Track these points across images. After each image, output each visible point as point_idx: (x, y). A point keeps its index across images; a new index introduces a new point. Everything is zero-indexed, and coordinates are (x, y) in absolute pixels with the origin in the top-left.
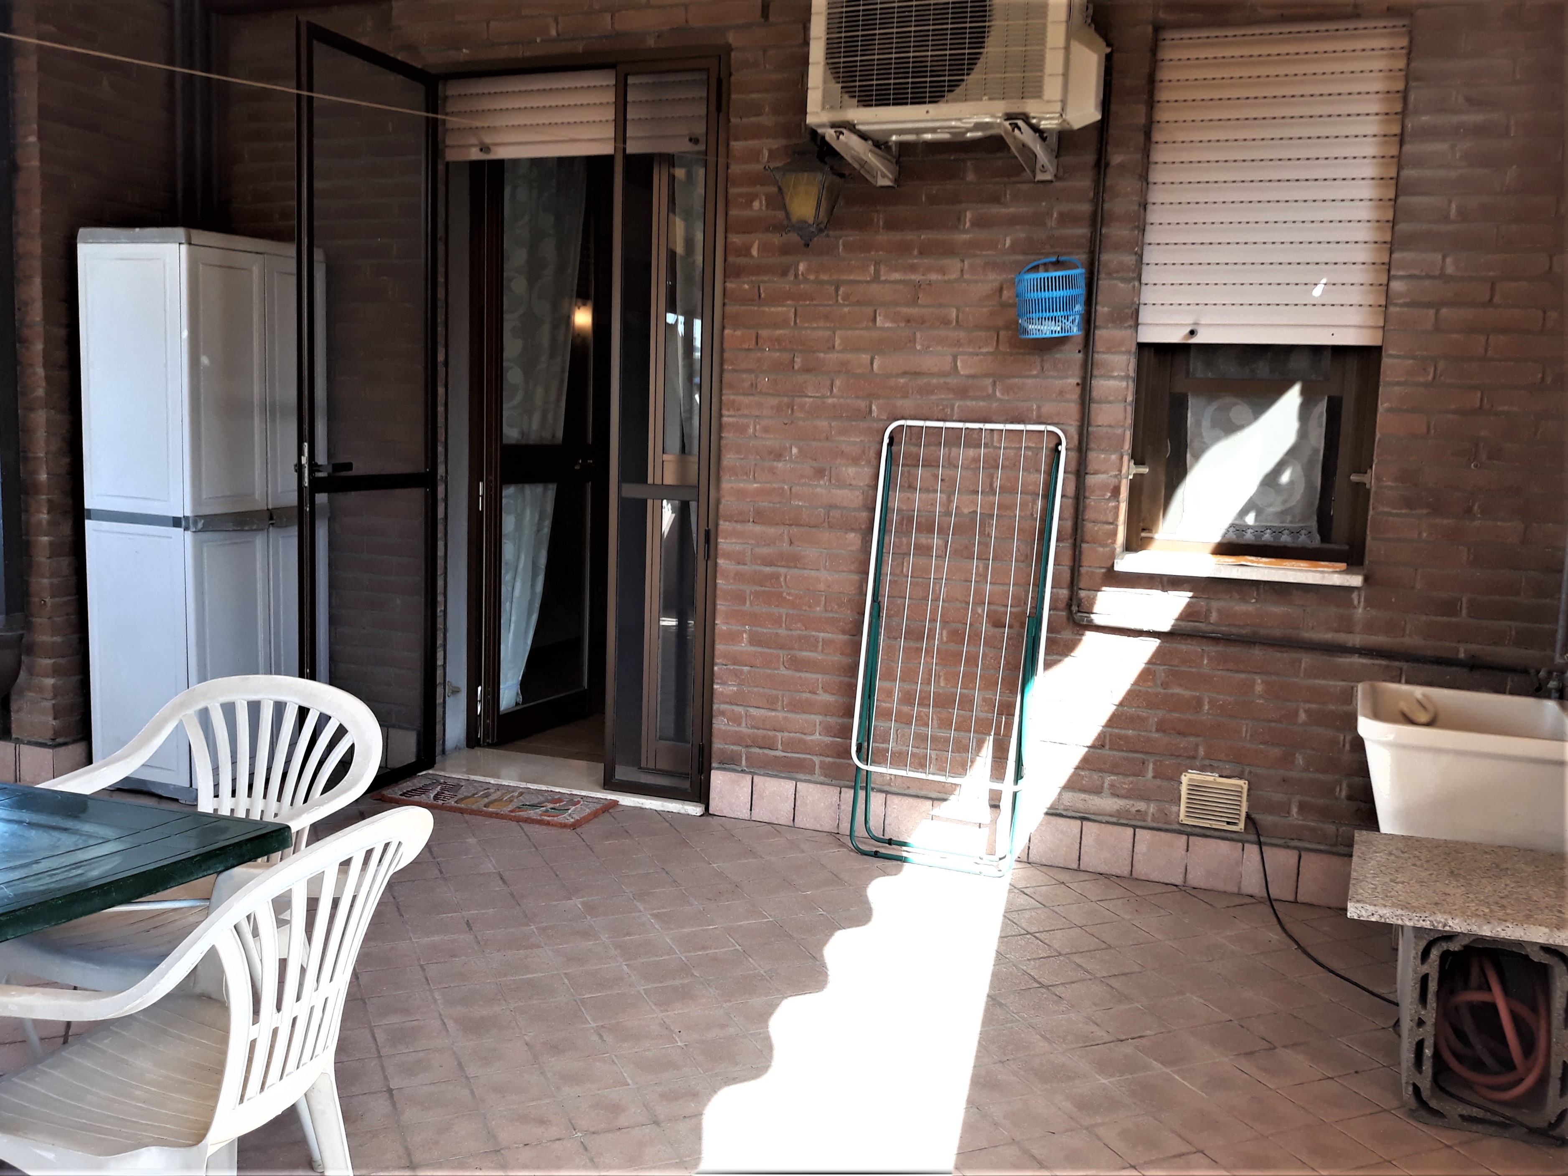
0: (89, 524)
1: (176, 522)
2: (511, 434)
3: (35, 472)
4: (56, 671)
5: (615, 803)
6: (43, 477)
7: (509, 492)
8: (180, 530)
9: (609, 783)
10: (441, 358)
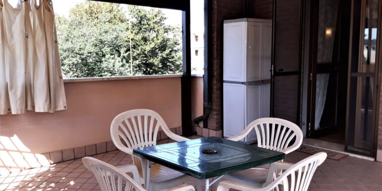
0: (224, 84)
1: (243, 83)
2: (319, 61)
3: (214, 73)
4: (217, 115)
5: (348, 155)
6: (215, 74)
7: (318, 75)
8: (243, 85)
9: (346, 150)
10: (303, 43)
